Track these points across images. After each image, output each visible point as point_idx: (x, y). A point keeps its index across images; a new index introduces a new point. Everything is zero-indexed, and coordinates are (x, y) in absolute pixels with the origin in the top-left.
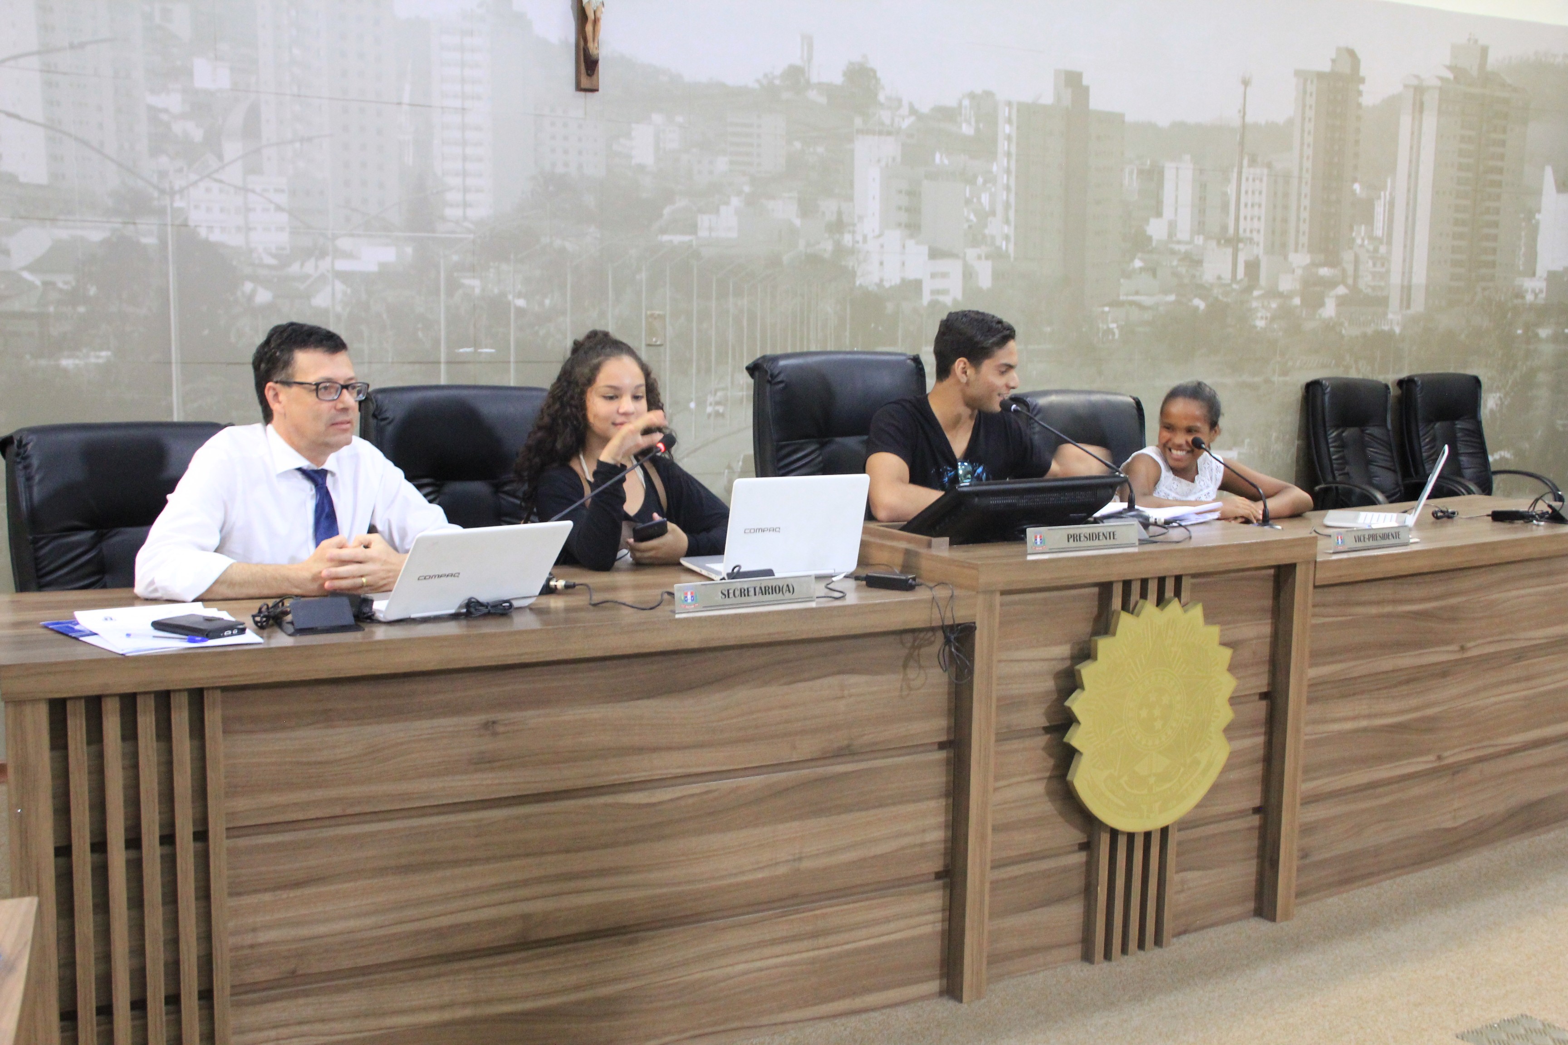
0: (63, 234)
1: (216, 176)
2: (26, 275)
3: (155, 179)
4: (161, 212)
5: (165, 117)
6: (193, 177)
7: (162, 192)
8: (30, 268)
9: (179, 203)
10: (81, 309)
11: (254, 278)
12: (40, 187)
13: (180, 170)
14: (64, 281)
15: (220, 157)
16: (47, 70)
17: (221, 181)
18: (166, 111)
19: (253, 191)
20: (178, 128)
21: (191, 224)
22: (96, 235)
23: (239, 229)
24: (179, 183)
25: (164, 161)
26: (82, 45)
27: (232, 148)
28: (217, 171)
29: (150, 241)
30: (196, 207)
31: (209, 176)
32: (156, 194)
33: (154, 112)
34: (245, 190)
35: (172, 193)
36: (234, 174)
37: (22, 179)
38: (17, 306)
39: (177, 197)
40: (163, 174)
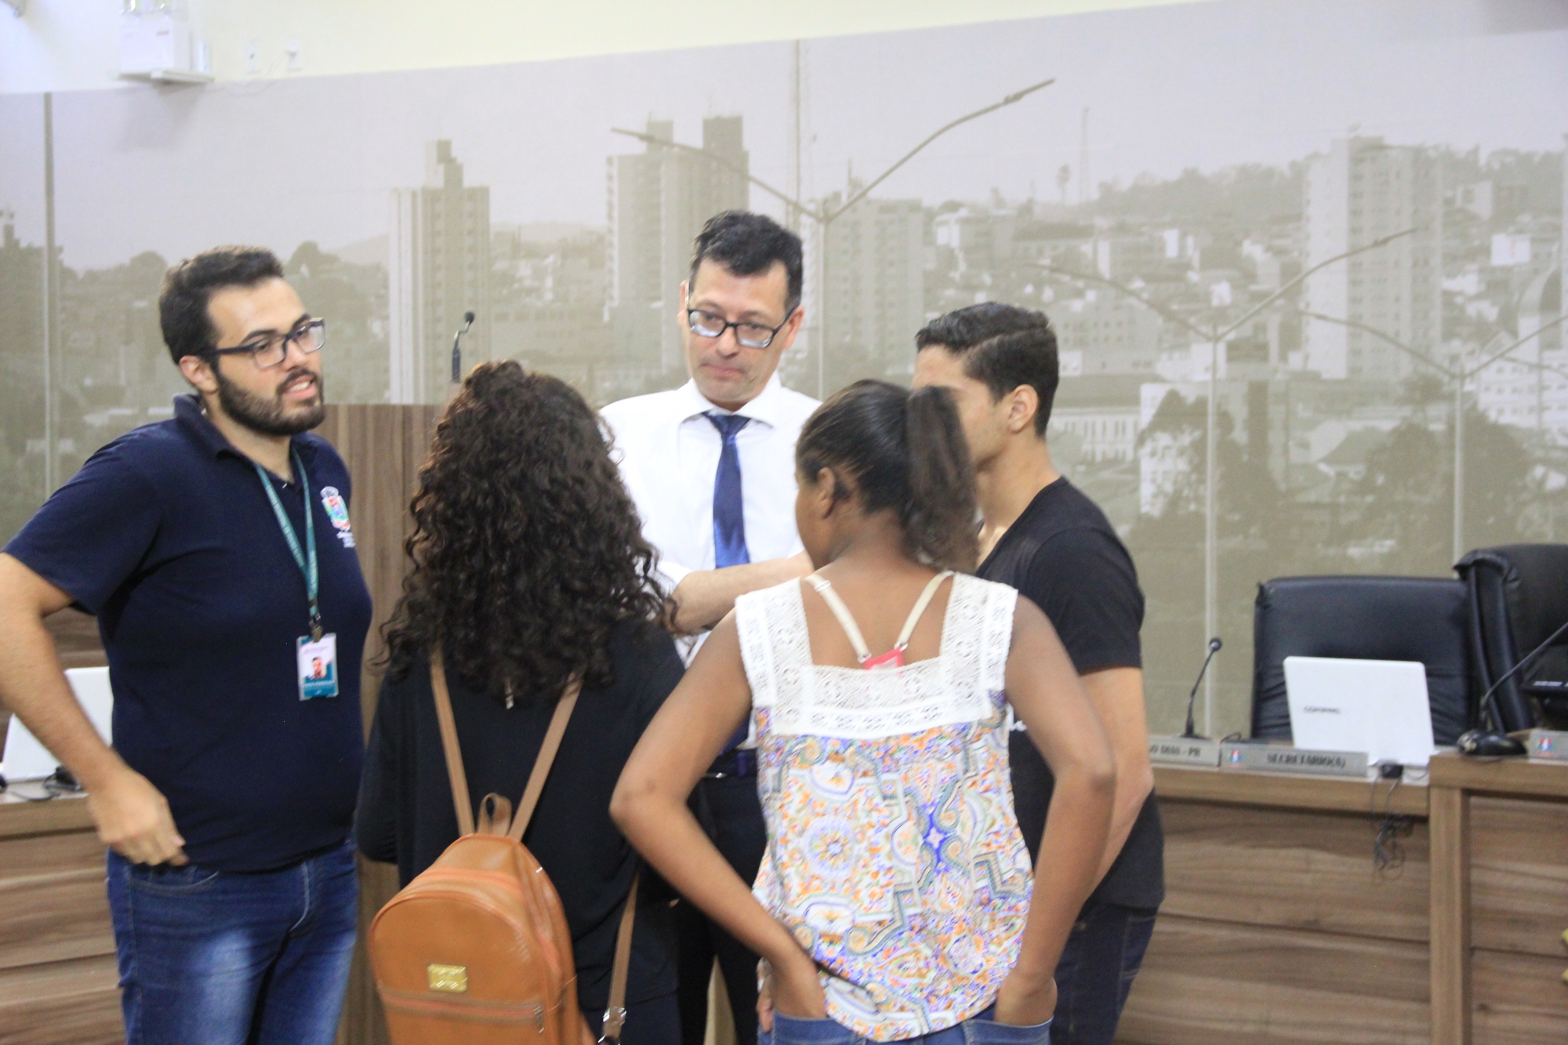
0: (1356, 425)
1: (1512, 355)
2: (1323, 468)
3: (1446, 364)
4: (1450, 397)
5: (1459, 300)
6: (1485, 358)
7: (1453, 376)
8: (1327, 460)
9: (1469, 387)
10: (1369, 499)
11: (1547, 463)
12: (1338, 382)
13: (1472, 353)
14: (1356, 472)
15: (1514, 333)
16: (1355, 267)
17: (1513, 360)
18: (1461, 293)
19: (1549, 367)
20: (1472, 310)
21: (1481, 407)
22: (1387, 425)
23: (1531, 410)
24: (1470, 365)
25: (1456, 345)
26: (1385, 241)
27: (1528, 324)
28: (1510, 349)
29: (1438, 427)
30: (1487, 389)
31: (1502, 356)
32: (1446, 379)
33: (1448, 296)
34: (1540, 367)
35: (1463, 377)
36: (1528, 351)
37: (1325, 376)
38: (1312, 496)
39: (1468, 380)
40: (1454, 358)
